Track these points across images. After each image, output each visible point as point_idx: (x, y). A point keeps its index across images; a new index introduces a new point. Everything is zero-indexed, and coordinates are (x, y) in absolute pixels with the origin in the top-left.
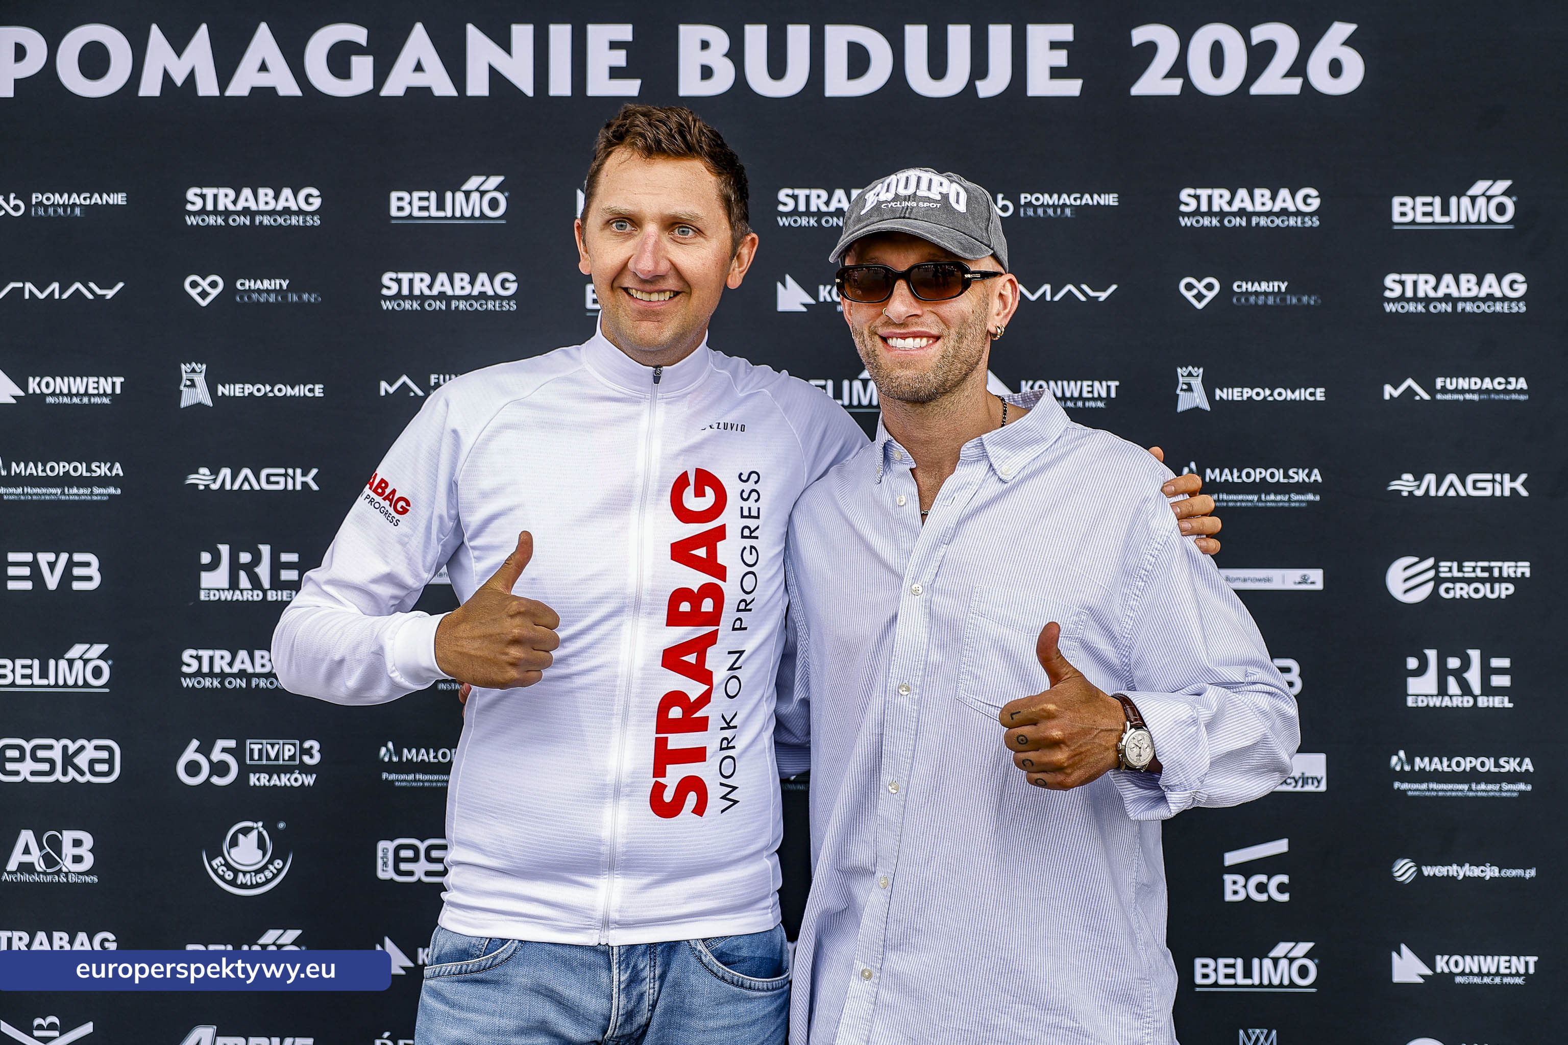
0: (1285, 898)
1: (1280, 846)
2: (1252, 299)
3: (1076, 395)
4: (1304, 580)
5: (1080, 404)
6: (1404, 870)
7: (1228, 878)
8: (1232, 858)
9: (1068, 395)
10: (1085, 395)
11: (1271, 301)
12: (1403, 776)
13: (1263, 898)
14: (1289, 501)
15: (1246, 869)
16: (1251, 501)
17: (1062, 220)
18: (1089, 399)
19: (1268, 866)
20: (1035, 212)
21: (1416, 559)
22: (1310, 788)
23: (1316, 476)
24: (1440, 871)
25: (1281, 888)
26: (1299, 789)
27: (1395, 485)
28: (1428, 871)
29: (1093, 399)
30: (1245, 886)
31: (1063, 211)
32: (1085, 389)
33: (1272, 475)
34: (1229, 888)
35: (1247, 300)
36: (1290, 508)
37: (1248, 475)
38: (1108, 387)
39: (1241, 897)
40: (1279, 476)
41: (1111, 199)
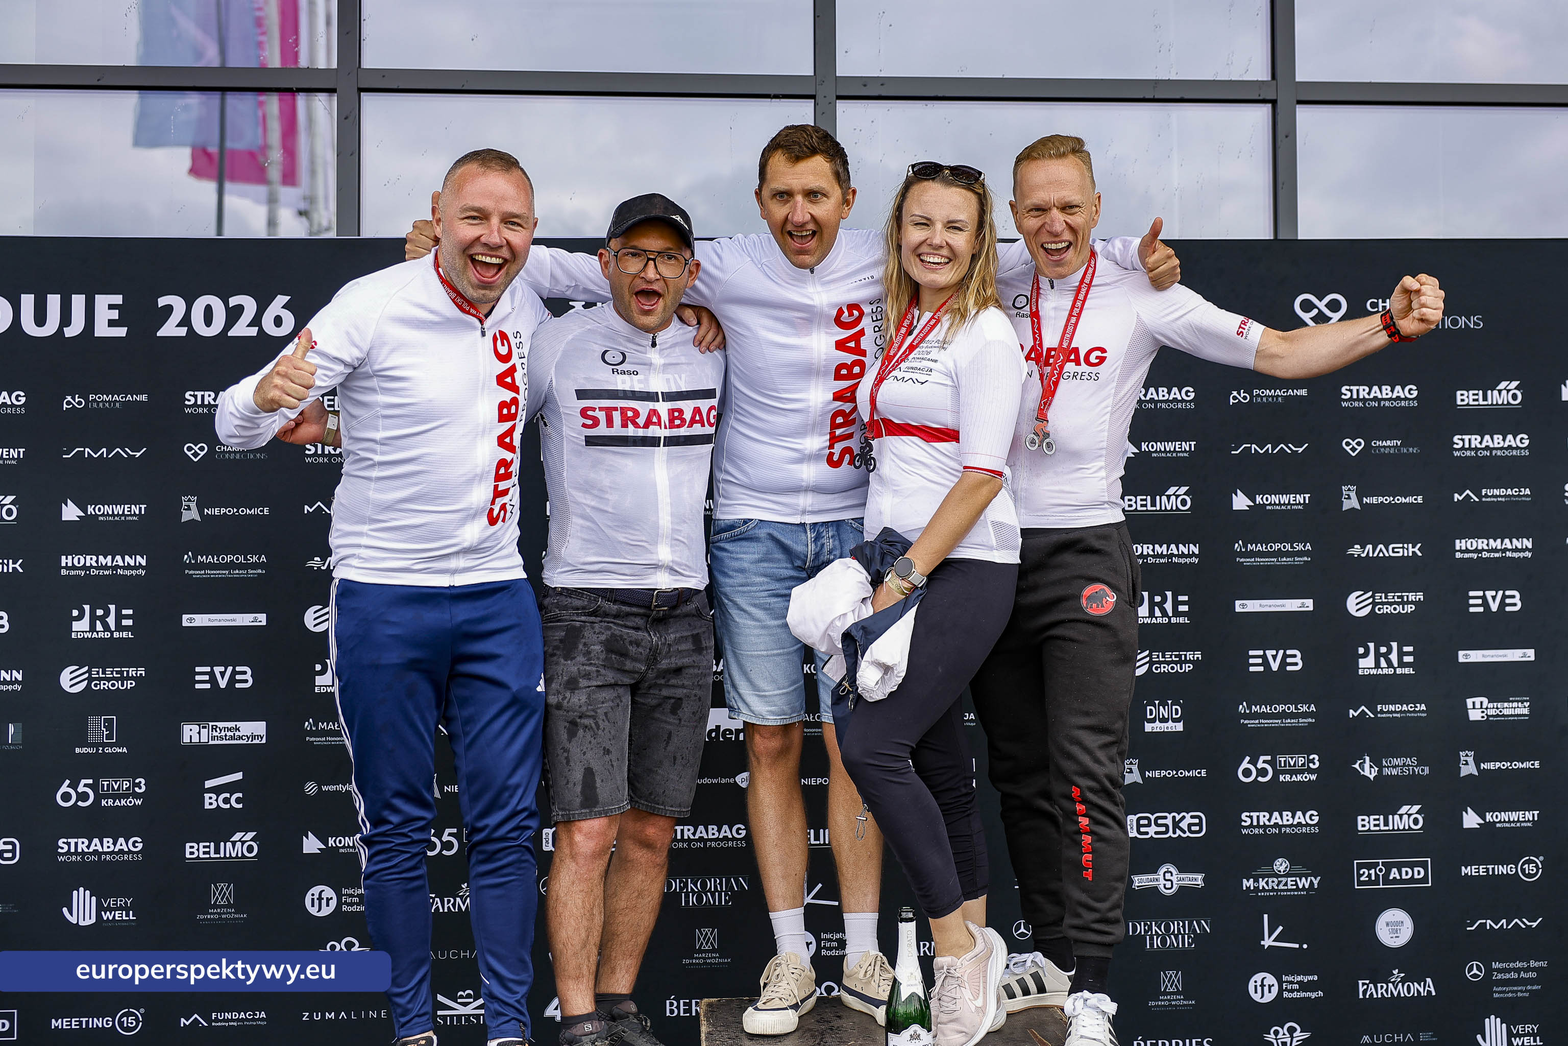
0: (240, 806)
1: (239, 776)
2: (227, 456)
3: (121, 513)
4: (255, 620)
5: (123, 518)
6: (311, 788)
7: (207, 796)
8: (209, 784)
9: (116, 513)
10: (126, 513)
11: (238, 457)
12: (312, 734)
13: (228, 806)
14: (247, 573)
15: (217, 790)
16: (225, 574)
17: (114, 410)
18: (128, 515)
19: (230, 788)
20: (98, 405)
21: (321, 607)
22: (256, 741)
23: (263, 559)
24: (332, 788)
25: (238, 801)
26: (249, 742)
27: (310, 564)
28: (325, 788)
29: (131, 515)
30: (217, 800)
31: (115, 405)
32: (126, 509)
33: (237, 559)
34: (207, 801)
35: (224, 456)
37: (223, 559)
38: (140, 508)
39: (214, 806)
40: (241, 559)
41: (144, 398)
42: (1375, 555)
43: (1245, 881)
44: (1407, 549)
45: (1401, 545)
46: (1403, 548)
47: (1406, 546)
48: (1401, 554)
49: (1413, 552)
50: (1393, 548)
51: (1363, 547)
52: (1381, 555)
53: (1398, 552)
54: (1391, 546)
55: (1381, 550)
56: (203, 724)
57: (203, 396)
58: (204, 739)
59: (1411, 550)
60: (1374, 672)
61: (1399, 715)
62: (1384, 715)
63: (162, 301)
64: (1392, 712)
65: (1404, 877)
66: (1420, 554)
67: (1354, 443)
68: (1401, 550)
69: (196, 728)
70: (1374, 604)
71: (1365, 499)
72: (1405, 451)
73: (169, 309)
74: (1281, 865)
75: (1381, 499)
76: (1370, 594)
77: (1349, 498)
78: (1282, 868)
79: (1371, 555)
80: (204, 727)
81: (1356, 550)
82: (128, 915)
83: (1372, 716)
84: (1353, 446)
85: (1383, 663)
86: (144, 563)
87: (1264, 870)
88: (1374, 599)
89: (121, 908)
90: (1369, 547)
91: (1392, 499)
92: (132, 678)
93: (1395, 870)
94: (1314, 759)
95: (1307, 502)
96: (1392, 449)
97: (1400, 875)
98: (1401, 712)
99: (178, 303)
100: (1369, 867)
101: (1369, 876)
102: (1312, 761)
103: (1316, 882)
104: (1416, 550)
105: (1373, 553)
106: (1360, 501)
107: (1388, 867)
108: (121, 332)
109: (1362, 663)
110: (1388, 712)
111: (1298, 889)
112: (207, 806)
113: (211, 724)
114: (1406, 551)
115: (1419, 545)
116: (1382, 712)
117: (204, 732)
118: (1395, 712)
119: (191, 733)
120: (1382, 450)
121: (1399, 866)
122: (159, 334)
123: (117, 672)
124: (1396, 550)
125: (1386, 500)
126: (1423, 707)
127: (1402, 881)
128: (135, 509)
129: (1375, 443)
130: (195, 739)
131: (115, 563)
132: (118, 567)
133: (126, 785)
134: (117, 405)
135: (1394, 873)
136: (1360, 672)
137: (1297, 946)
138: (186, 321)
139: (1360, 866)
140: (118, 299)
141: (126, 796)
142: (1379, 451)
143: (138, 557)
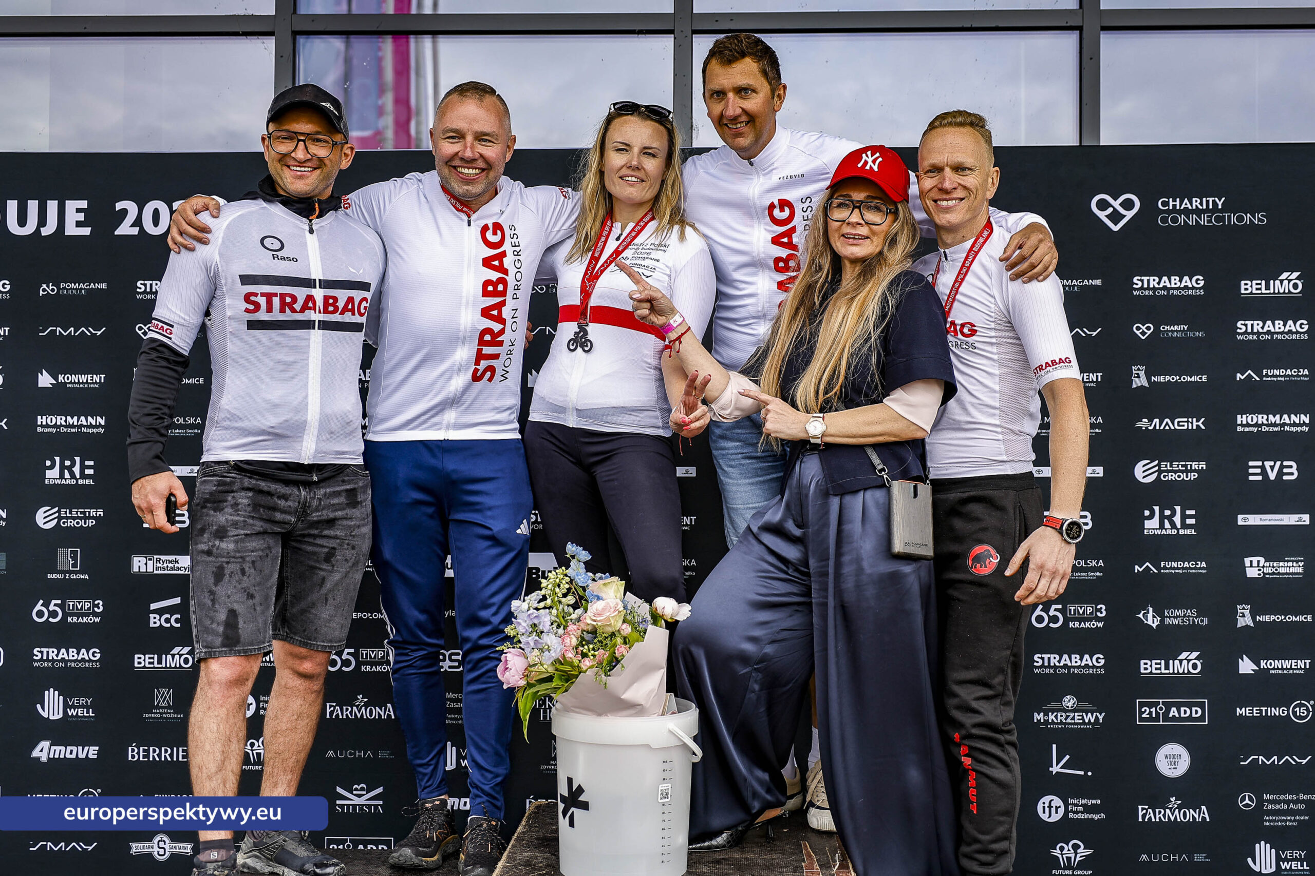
0: (178, 625)
1: (176, 600)
3: (85, 381)
4: (192, 471)
5: (86, 386)
7: (152, 616)
8: (153, 606)
9: (81, 381)
10: (89, 381)
13: (168, 625)
14: (186, 433)
15: (160, 612)
17: (80, 296)
18: (91, 383)
19: (171, 610)
20: (67, 292)
23: (199, 420)
25: (177, 621)
29: (93, 383)
30: (160, 620)
31: (80, 292)
32: (89, 378)
33: (178, 420)
34: (152, 620)
36: (186, 436)
38: (100, 378)
39: (158, 625)
40: (182, 420)
41: (104, 286)
42: (1162, 428)
43: (1036, 714)
44: (1192, 423)
45: (1186, 420)
46: (1188, 422)
47: (1190, 420)
48: (1185, 428)
49: (1197, 426)
50: (1179, 422)
51: (1151, 421)
52: (1167, 428)
53: (1183, 426)
54: (1177, 420)
55: (1167, 424)
56: (149, 557)
57: (151, 285)
58: (150, 569)
59: (1196, 424)
60: (1159, 532)
61: (1180, 571)
62: (1167, 571)
63: (119, 206)
64: (1174, 568)
65: (1183, 715)
66: (1203, 428)
67: (1144, 328)
68: (1186, 424)
69: (143, 560)
70: (1160, 472)
71: (1153, 378)
72: (1192, 335)
73: (124, 212)
74: (1069, 701)
75: (1168, 378)
76: (1156, 462)
77: (1138, 376)
78: (1070, 705)
79: (1158, 428)
80: (150, 560)
81: (1144, 423)
82: (88, 712)
83: (1156, 571)
84: (1143, 330)
85: (1167, 525)
86: (103, 423)
87: (1053, 705)
88: (1160, 467)
89: (82, 706)
90: (1157, 421)
91: (1178, 378)
92: (93, 518)
93: (1174, 709)
94: (1101, 608)
95: (1099, 380)
96: (1180, 333)
97: (1179, 713)
98: (1183, 568)
99: (131, 207)
100: (1150, 705)
101: (1150, 713)
102: (1100, 610)
103: (1101, 718)
104: (1200, 423)
105: (1160, 427)
106: (1149, 380)
107: (1168, 706)
108: (86, 231)
109: (1148, 524)
110: (1171, 568)
111: (1084, 723)
112: (152, 625)
113: (155, 557)
114: (1190, 425)
115: (1203, 419)
116: (1165, 568)
117: (150, 563)
118: (1178, 568)
119: (139, 564)
120: (1170, 334)
121: (1178, 706)
122: (116, 233)
123: (81, 513)
124: (1181, 424)
125: (1173, 379)
126: (1204, 565)
127: (1181, 719)
128: (96, 378)
129: (1163, 328)
130: (143, 570)
131: (80, 423)
132: (82, 426)
133: (87, 605)
134: (83, 291)
135: (1173, 712)
136: (1146, 532)
137: (1082, 773)
138: (138, 222)
139: (1142, 705)
140: (84, 204)
141: (87, 615)
142: (1167, 335)
143: (98, 417)
